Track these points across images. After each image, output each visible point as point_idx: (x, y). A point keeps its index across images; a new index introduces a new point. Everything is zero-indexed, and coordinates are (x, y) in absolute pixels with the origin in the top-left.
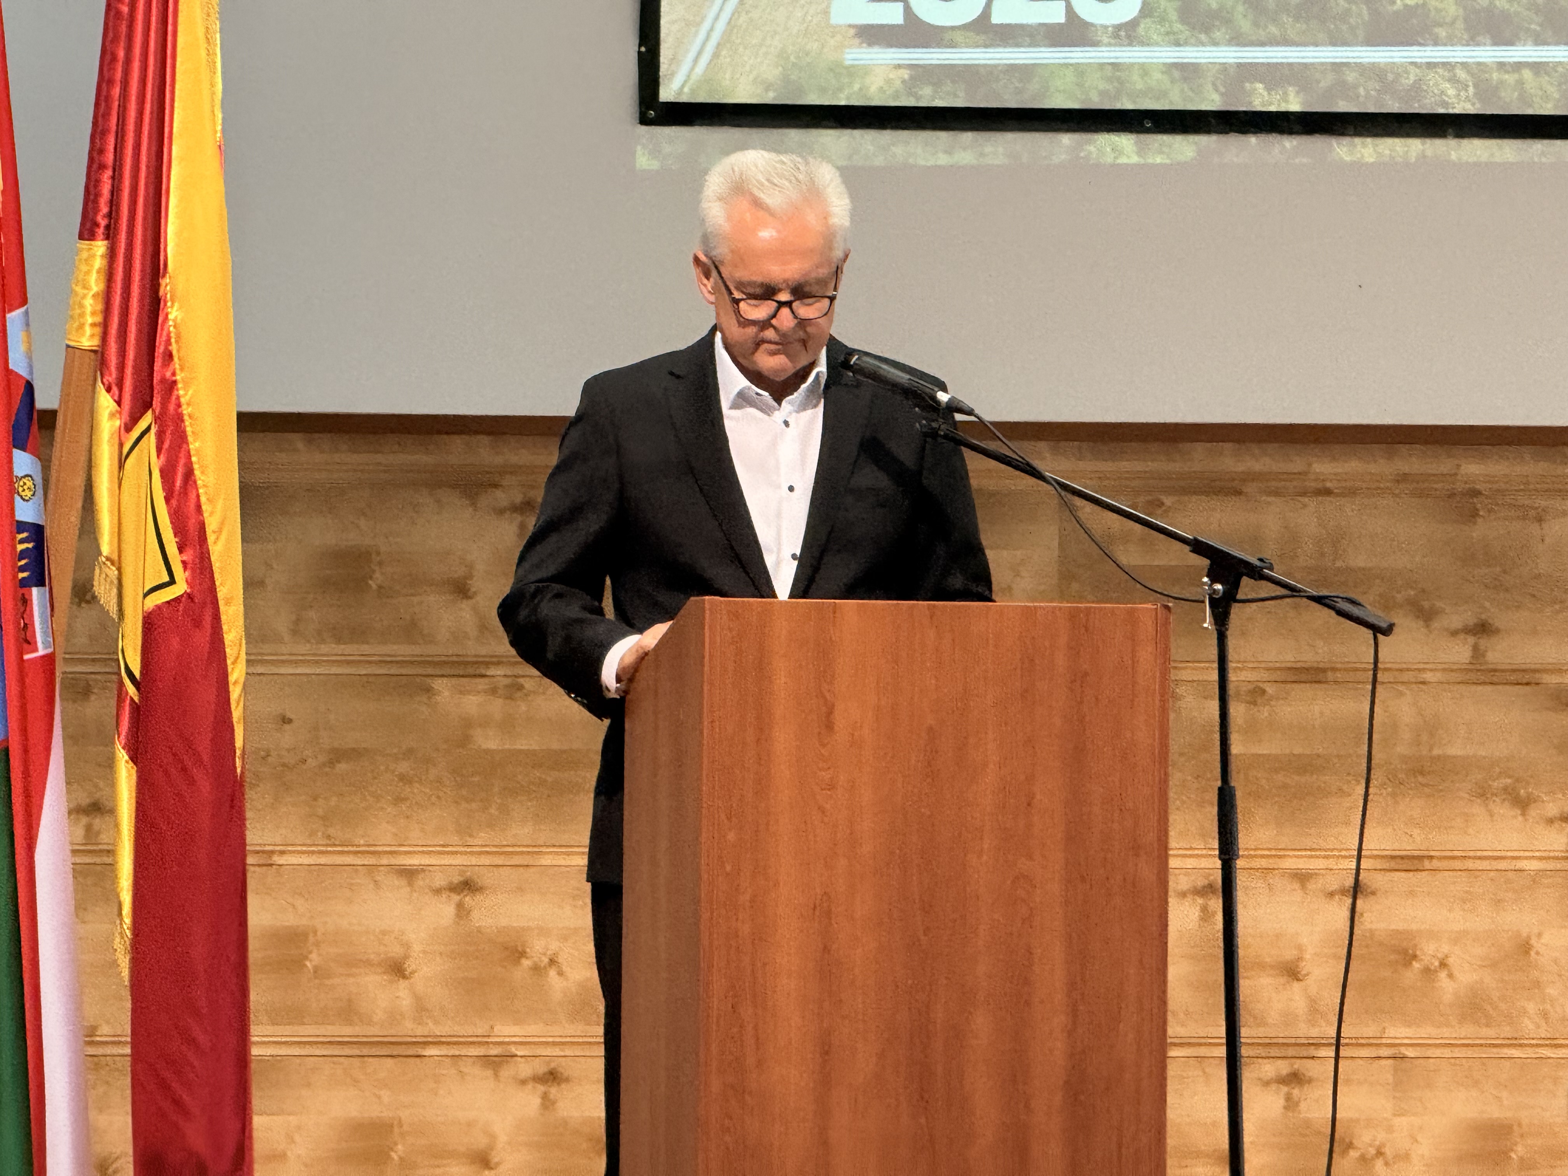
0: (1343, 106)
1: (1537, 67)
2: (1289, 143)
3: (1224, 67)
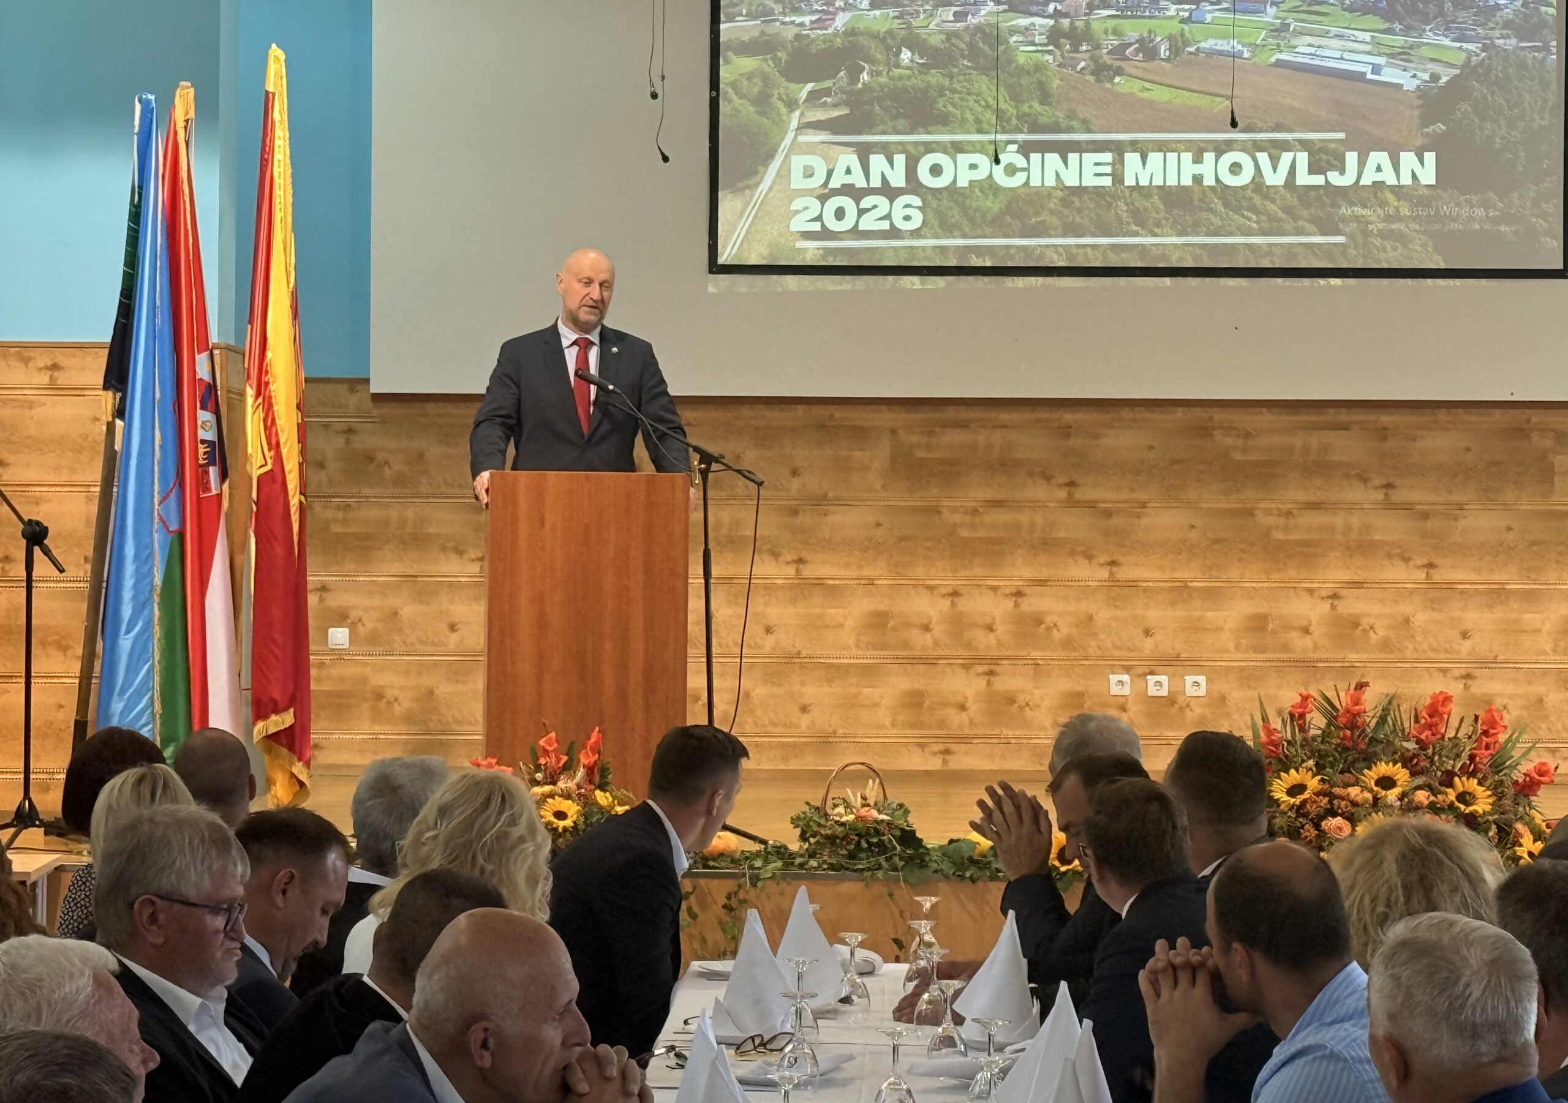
0: (1010, 264)
1: (1094, 247)
2: (986, 279)
3: (958, 247)
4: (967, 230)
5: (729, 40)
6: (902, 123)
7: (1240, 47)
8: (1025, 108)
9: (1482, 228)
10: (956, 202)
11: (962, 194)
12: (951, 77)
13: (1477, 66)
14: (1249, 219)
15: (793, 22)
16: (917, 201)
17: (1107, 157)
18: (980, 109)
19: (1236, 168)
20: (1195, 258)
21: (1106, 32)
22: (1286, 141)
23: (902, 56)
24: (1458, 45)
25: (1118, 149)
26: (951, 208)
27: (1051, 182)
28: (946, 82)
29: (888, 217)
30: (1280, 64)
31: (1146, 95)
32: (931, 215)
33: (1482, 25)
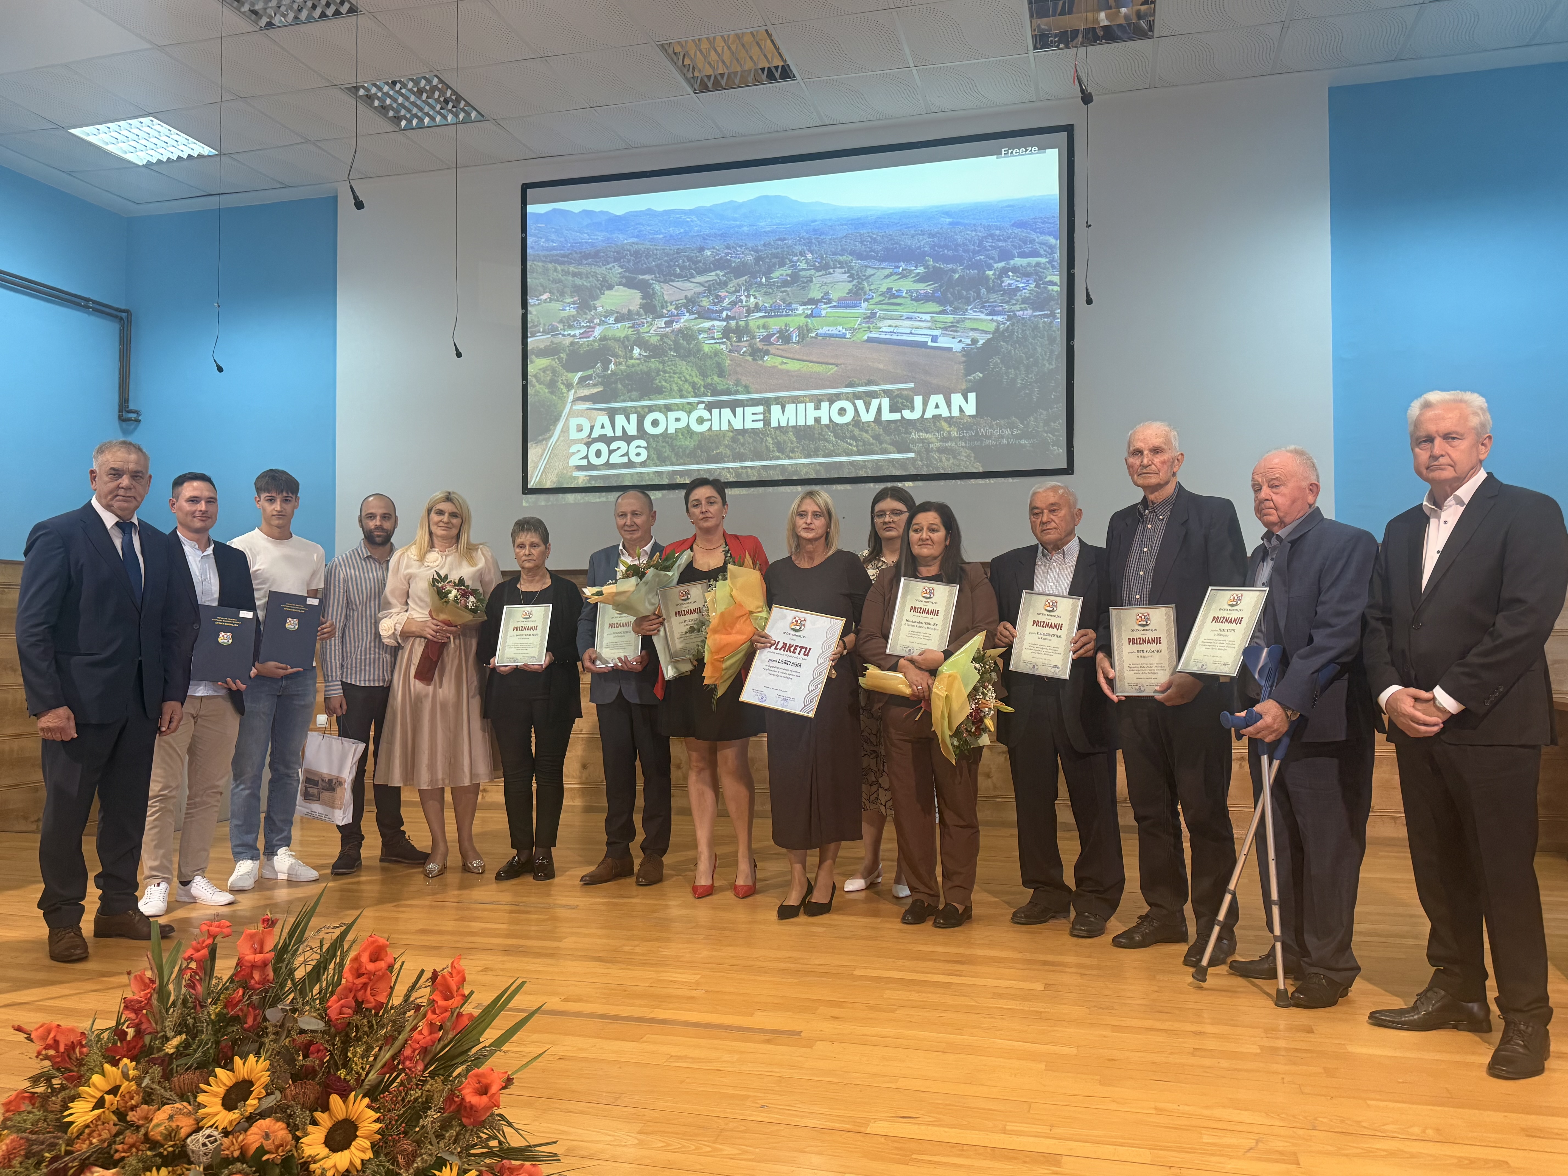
3: (669, 472)
4: (674, 460)
5: (533, 348)
6: (635, 394)
7: (844, 331)
8: (709, 380)
9: (1008, 442)
10: (667, 443)
11: (671, 438)
12: (663, 362)
13: (1003, 331)
14: (851, 445)
15: (569, 335)
16: (643, 443)
17: (760, 409)
18: (681, 383)
19: (842, 412)
20: (817, 472)
21: (758, 328)
22: (875, 392)
23: (635, 351)
24: (990, 317)
25: (767, 403)
26: (665, 447)
27: (725, 427)
28: (661, 367)
29: (627, 454)
30: (870, 340)
31: (784, 367)
32: (652, 452)
33: (1007, 302)
